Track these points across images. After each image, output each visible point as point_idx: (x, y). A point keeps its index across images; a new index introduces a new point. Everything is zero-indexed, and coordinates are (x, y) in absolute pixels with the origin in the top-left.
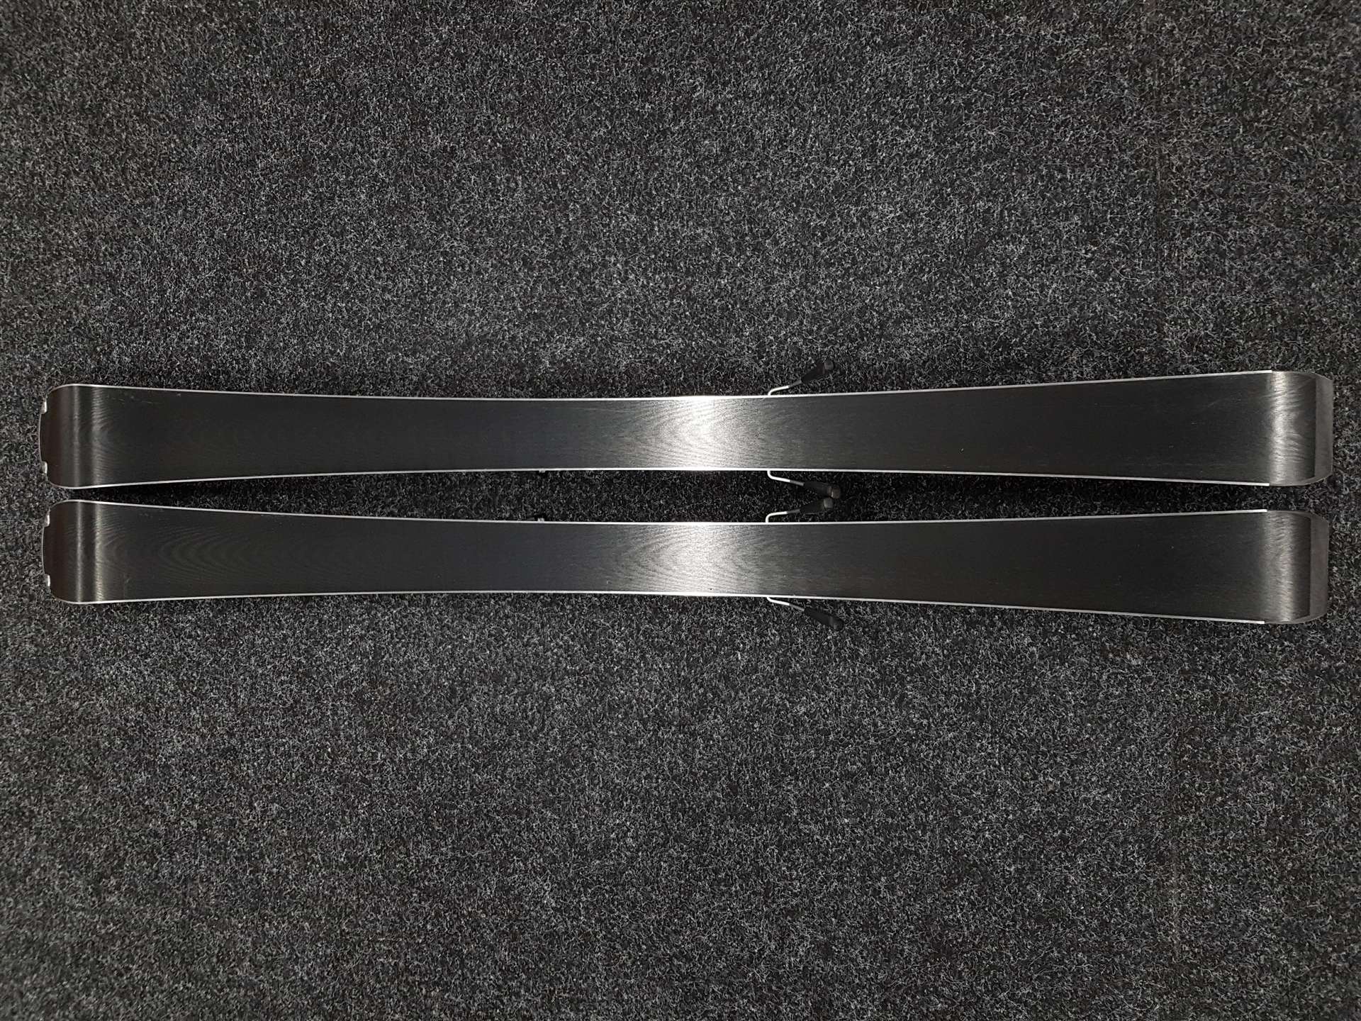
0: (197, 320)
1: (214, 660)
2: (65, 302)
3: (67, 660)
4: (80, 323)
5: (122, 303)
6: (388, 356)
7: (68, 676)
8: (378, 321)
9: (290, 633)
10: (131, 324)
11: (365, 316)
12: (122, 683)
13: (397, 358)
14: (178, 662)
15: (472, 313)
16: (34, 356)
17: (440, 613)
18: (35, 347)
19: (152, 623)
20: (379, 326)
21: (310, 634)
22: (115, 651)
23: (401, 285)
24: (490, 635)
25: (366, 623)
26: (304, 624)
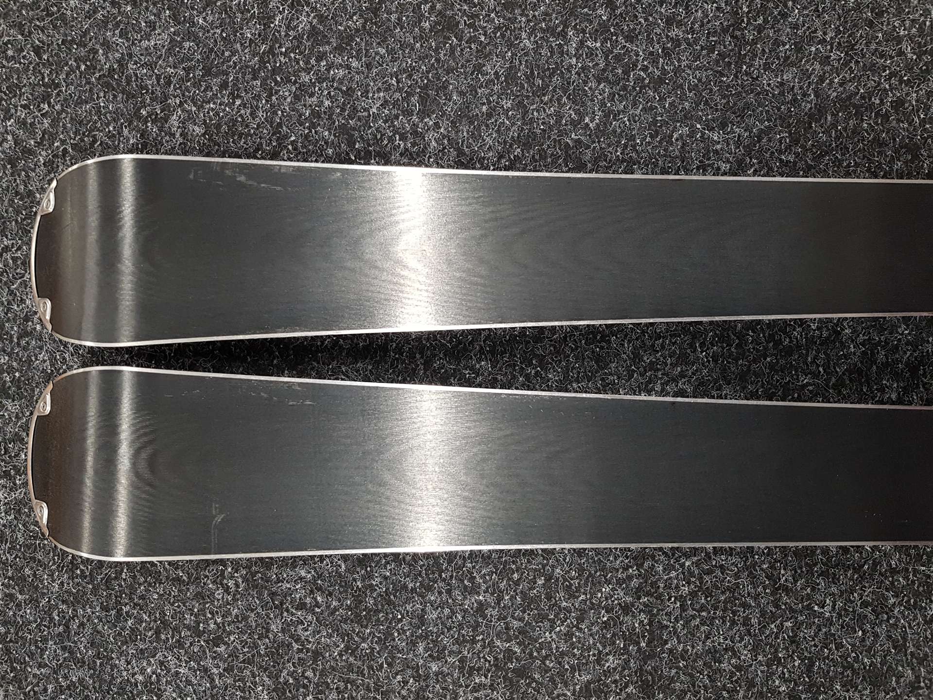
0: (329, 67)
1: (347, 648)
2: (85, 34)
3: (64, 649)
4: (111, 70)
5: (190, 36)
6: (675, 129)
7: (66, 677)
8: (658, 73)
9: (491, 600)
10: (207, 72)
11: (635, 65)
12: (169, 689)
13: (692, 134)
14: (278, 651)
15: (826, 61)
16: (22, 123)
17: (772, 567)
18: (25, 107)
19: (231, 583)
20: (661, 81)
21: (529, 602)
22: (158, 633)
23: (700, 14)
24: (865, 604)
25: (635, 583)
26: (517, 583)
